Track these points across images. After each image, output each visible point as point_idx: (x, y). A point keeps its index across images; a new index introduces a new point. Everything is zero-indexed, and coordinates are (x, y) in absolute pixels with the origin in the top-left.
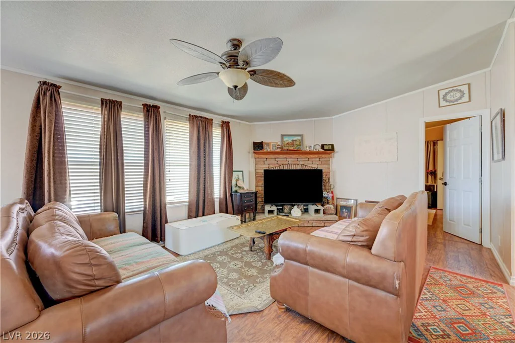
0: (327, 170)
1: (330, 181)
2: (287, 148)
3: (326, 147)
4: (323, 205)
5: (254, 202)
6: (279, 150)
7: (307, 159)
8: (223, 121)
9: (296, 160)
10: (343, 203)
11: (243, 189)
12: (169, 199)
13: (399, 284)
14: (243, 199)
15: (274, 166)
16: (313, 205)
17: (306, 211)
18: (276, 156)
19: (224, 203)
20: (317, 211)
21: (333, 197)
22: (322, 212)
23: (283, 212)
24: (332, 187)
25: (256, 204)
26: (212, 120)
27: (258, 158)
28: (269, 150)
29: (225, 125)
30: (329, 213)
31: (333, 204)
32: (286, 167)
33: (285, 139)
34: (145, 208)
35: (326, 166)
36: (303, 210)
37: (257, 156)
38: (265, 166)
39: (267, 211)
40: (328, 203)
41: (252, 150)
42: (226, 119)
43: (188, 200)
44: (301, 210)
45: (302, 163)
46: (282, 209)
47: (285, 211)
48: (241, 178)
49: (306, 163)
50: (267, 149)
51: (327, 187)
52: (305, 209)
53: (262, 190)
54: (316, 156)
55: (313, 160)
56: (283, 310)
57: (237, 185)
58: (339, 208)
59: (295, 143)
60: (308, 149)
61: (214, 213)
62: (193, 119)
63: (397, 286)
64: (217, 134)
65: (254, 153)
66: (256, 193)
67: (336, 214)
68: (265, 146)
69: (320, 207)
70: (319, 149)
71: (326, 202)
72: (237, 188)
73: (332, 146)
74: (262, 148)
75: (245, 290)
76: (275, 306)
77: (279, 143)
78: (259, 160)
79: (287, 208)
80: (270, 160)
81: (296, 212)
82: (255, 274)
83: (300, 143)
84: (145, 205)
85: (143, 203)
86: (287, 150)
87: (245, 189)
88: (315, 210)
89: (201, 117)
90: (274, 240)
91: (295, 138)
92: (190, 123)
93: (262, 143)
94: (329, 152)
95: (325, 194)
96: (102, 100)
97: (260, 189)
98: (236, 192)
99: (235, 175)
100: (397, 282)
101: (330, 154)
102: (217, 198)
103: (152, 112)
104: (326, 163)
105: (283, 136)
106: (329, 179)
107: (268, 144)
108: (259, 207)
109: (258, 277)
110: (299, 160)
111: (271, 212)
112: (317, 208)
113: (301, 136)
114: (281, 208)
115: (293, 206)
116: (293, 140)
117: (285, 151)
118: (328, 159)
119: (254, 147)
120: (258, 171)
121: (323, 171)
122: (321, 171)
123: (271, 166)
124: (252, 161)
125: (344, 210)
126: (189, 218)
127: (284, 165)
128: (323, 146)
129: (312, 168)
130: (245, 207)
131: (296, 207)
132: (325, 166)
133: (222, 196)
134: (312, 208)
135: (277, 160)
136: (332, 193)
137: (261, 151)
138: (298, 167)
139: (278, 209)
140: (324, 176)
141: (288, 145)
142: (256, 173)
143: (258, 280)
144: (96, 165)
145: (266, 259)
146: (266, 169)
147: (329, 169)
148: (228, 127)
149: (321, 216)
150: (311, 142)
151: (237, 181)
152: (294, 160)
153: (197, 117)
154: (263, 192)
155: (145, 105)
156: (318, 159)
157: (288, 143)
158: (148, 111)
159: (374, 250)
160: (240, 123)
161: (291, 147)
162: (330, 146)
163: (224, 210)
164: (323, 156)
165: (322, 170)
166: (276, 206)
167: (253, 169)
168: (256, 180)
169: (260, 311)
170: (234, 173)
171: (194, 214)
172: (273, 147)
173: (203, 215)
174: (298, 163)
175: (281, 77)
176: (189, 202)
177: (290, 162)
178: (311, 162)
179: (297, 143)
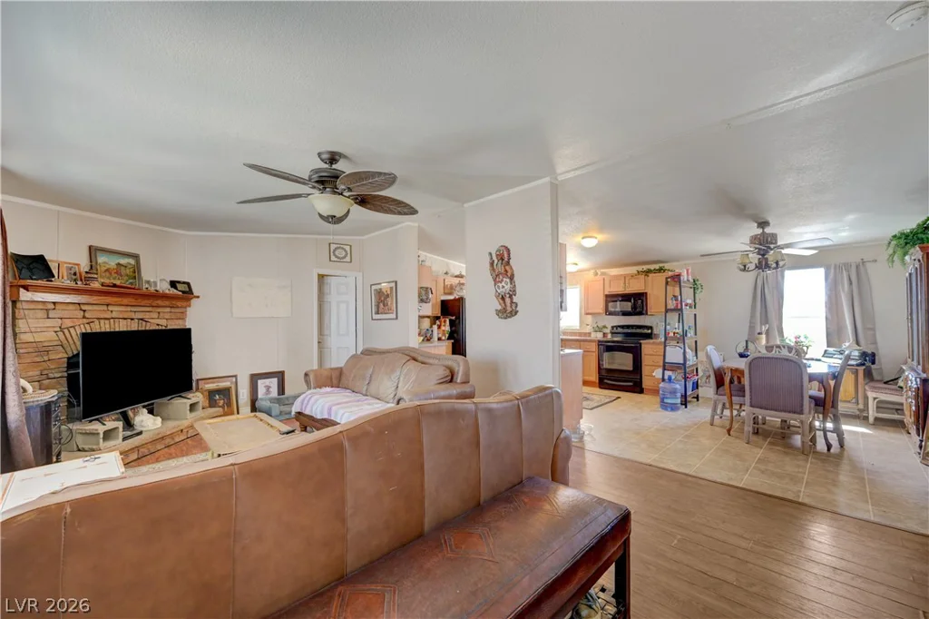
3: (179, 287)
7: (149, 309)
10: (210, 386)
15: (77, 321)
18: (81, 298)
32: (107, 326)
33: (100, 259)
35: (180, 322)
38: (51, 322)
39: (102, 435)
45: (139, 315)
49: (146, 316)
54: (166, 302)
55: (159, 310)
59: (123, 271)
60: (152, 288)
70: (164, 287)
73: (188, 284)
74: (48, 275)
77: (85, 267)
78: (31, 306)
83: (134, 272)
91: (124, 261)
93: (40, 258)
94: (185, 296)
101: (187, 299)
104: (180, 316)
110: (133, 309)
113: (136, 257)
116: (119, 264)
118: (183, 310)
120: (24, 338)
125: (218, 397)
127: (102, 323)
128: (174, 284)
129: (157, 328)
135: (84, 307)
138: (134, 326)
141: (107, 274)
152: (123, 309)
156: (168, 310)
157: (107, 270)
161: (114, 278)
162: (186, 286)
172: (70, 276)
174: (133, 316)
177: (114, 315)
178: (155, 315)
179: (128, 271)
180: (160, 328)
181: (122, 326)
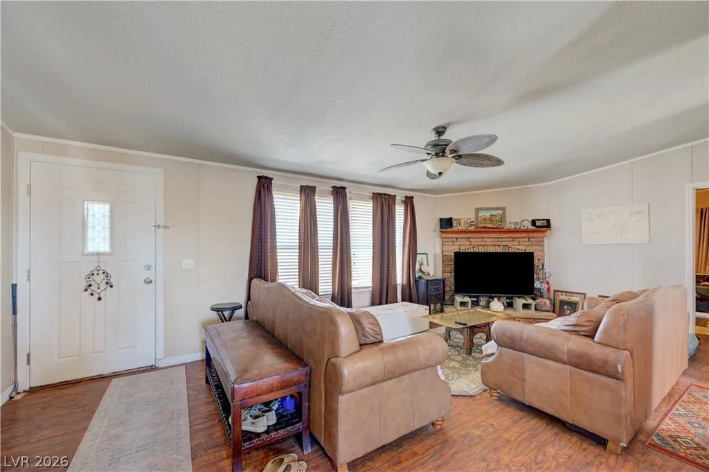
0: (541, 254)
1: (545, 267)
2: (483, 225)
3: (538, 223)
4: (534, 299)
5: (442, 292)
6: (472, 228)
7: (511, 239)
8: (406, 197)
9: (496, 240)
10: (564, 297)
11: (428, 274)
12: (354, 283)
13: (621, 368)
14: (430, 287)
15: (467, 247)
16: (519, 297)
17: (510, 305)
18: (469, 235)
19: (408, 291)
20: (526, 306)
21: (549, 289)
22: (533, 307)
23: (478, 305)
24: (548, 275)
25: (444, 293)
26: (395, 196)
27: (446, 238)
28: (460, 228)
29: (409, 202)
30: (543, 309)
31: (549, 298)
32: (483, 250)
33: (481, 214)
34: (333, 291)
35: (539, 248)
36: (505, 304)
37: (444, 235)
38: (454, 247)
39: (459, 303)
40: (541, 297)
41: (439, 228)
42: (410, 194)
43: (371, 285)
44: (503, 303)
45: (503, 244)
46: (477, 302)
47: (481, 304)
48: (425, 262)
49: (510, 244)
50: (457, 226)
51: (541, 276)
52: (507, 303)
53: (451, 277)
54: (524, 235)
55: (520, 240)
56: (496, 398)
57: (420, 269)
58: (557, 303)
59: (494, 218)
60: (513, 227)
61: (397, 302)
62: (377, 197)
63: (620, 370)
64: (400, 211)
65: (442, 232)
66: (444, 281)
67: (554, 312)
68: (455, 224)
69: (529, 301)
70: (529, 226)
71: (539, 294)
72: (420, 274)
73: (548, 221)
74: (451, 226)
75: (450, 378)
76: (486, 395)
77: (473, 219)
78: (446, 240)
79: (483, 301)
80: (461, 240)
81: (496, 306)
82: (457, 366)
83: (501, 218)
84: (334, 288)
85: (331, 287)
86: (484, 227)
87: (432, 274)
88: (523, 304)
89: (384, 194)
90: (476, 334)
91: (495, 213)
92: (373, 202)
93: (450, 219)
94: (543, 229)
95: (537, 285)
96: (302, 187)
97: (449, 275)
98: (420, 278)
99: (419, 257)
100: (619, 366)
101: (544, 231)
102: (399, 285)
103: (339, 194)
104: (538, 243)
105: (478, 210)
106: (543, 266)
107: (459, 221)
108: (447, 297)
109: (462, 369)
110: (500, 240)
111: (463, 304)
112: (524, 301)
113: (503, 209)
114: (476, 299)
115: (493, 298)
116: (492, 215)
117: (480, 230)
118: (541, 239)
119: (441, 224)
120: (445, 253)
121: (535, 254)
122: (531, 254)
123: (462, 248)
124: (438, 240)
125: (566, 307)
126: (372, 306)
127: (480, 247)
128: (533, 222)
129: (518, 251)
130: (432, 295)
131: (496, 299)
132: (536, 247)
133: (405, 283)
134: (519, 302)
135: (470, 240)
136: (548, 283)
137: (449, 229)
138: (500, 250)
139: (472, 301)
140: (536, 261)
141: (484, 222)
142: (443, 256)
143: (462, 372)
144: (296, 249)
145: (467, 354)
146: (456, 251)
147: (543, 251)
148: (412, 202)
149: (531, 313)
150: (518, 216)
151: (421, 265)
152: (492, 240)
153: (379, 194)
154: (452, 280)
155: (334, 187)
156: (527, 239)
157: (484, 219)
158: (337, 193)
159: (596, 338)
160: (424, 196)
161: (488, 223)
162: (545, 221)
163: (407, 298)
164: (535, 235)
165: (533, 253)
166: (470, 297)
167: (439, 251)
168: (443, 264)
169: (471, 396)
170: (418, 255)
171: (378, 301)
172: (464, 224)
173: (386, 303)
174: (499, 243)
175: (488, 159)
176: (372, 287)
177: (487, 243)
178: (517, 243)
179: (497, 218)
180: (520, 251)
181: (492, 250)
